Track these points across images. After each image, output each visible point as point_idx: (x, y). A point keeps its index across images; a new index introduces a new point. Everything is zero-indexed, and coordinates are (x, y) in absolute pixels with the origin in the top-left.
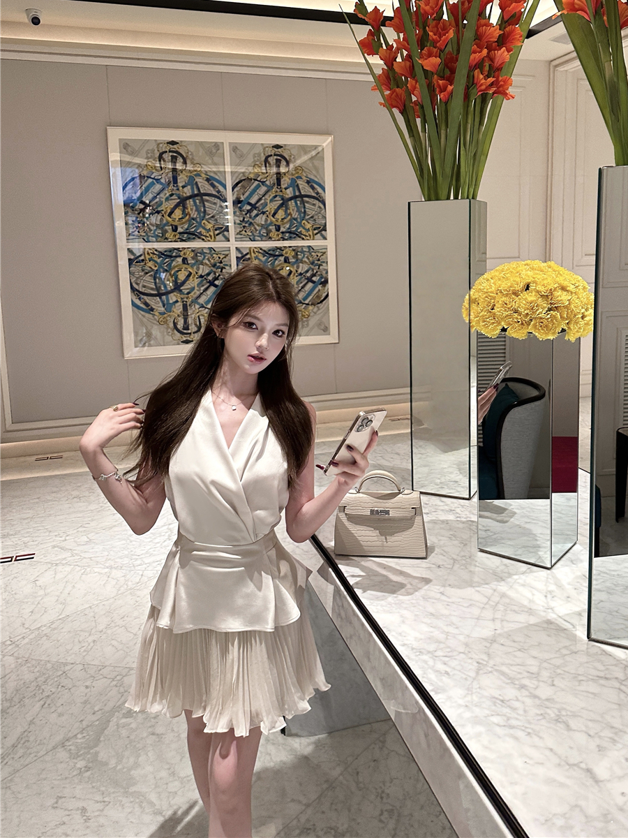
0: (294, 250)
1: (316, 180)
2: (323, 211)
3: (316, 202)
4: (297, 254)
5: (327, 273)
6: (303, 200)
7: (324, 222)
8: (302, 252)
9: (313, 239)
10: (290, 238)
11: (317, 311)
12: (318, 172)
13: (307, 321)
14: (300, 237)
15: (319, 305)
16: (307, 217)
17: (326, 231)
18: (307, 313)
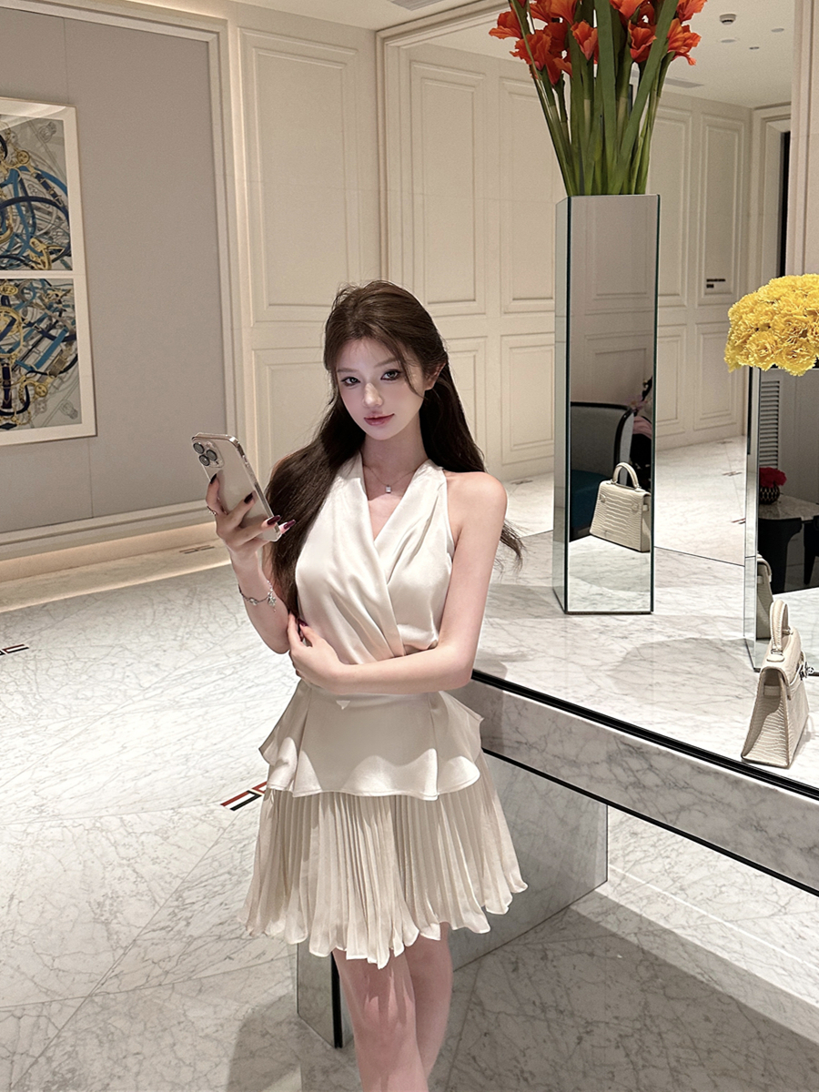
0: (17, 286)
1: (52, 174)
2: (65, 224)
3: (52, 209)
4: (22, 292)
5: (74, 323)
6: (30, 205)
7: (67, 241)
8: (32, 289)
9: (49, 269)
10: (10, 267)
11: (60, 385)
12: (54, 161)
13: (45, 402)
14: (27, 265)
15: (61, 375)
16: (38, 233)
17: (70, 256)
18: (43, 388)
